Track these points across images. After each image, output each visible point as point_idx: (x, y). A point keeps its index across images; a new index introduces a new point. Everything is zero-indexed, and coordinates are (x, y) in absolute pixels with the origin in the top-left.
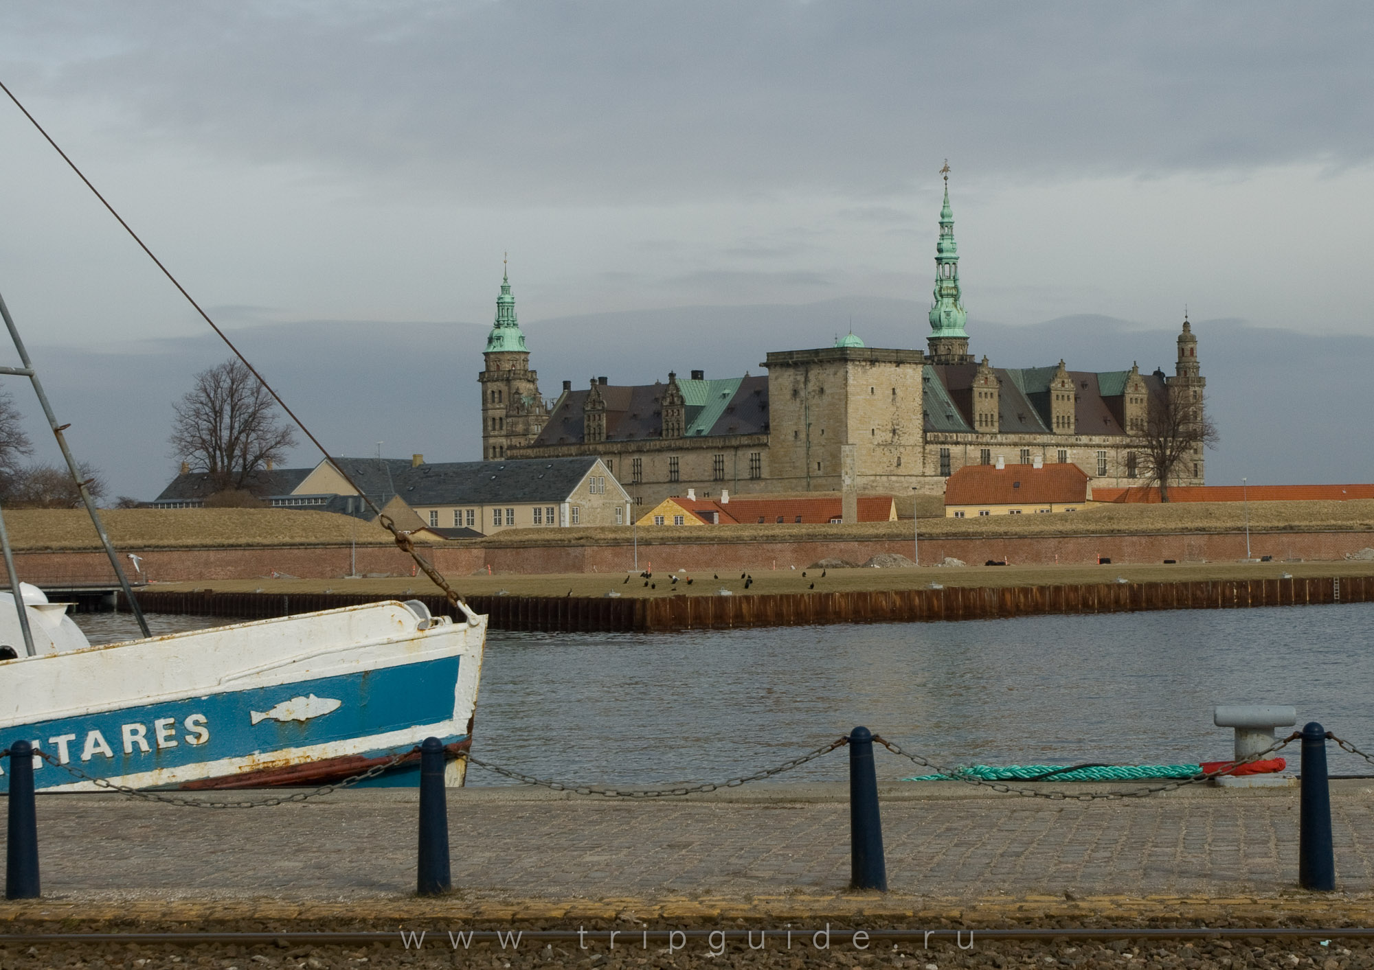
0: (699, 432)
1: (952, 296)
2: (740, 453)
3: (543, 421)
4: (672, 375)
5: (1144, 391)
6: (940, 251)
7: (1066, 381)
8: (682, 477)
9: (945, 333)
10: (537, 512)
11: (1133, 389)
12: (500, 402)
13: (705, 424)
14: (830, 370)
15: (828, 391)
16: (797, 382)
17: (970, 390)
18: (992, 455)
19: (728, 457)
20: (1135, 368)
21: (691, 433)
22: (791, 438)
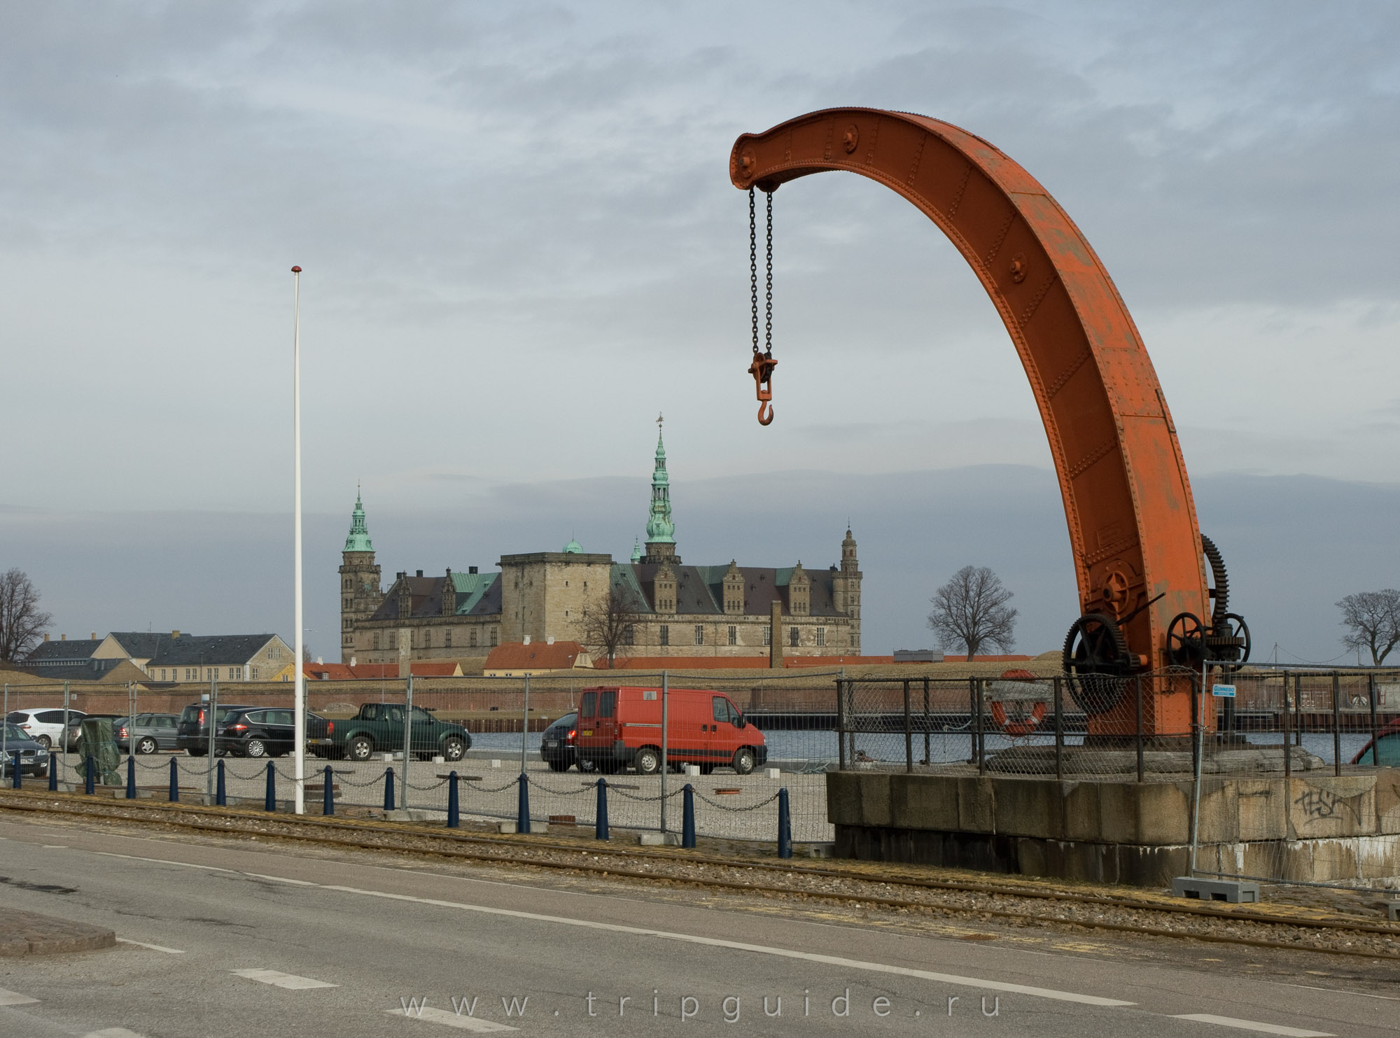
0: (464, 611)
1: (662, 512)
2: (485, 627)
3: (379, 602)
4: (448, 570)
5: (807, 582)
6: (655, 479)
7: (736, 575)
8: (454, 644)
9: (656, 539)
10: (232, 670)
11: (796, 581)
12: (351, 588)
13: (468, 607)
14: (536, 568)
15: (534, 584)
16: (517, 577)
17: (653, 583)
18: (670, 629)
19: (479, 628)
20: (799, 565)
21: (459, 612)
22: (513, 617)
